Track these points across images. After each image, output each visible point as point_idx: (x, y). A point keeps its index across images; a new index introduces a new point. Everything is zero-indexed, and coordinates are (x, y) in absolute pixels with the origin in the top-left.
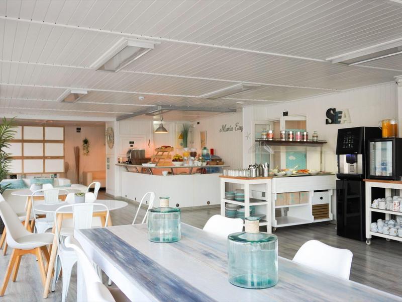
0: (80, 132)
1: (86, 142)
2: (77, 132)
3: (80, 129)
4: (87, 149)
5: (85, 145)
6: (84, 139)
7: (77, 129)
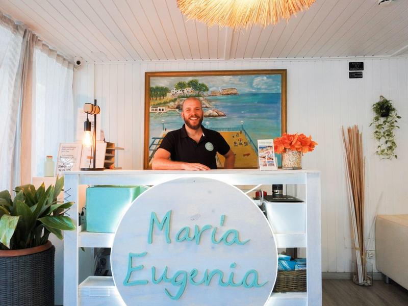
0: (359, 76)
1: (384, 109)
2: (352, 76)
3: (361, 66)
4: (389, 134)
5: (382, 120)
6: (378, 100)
7: (352, 66)
